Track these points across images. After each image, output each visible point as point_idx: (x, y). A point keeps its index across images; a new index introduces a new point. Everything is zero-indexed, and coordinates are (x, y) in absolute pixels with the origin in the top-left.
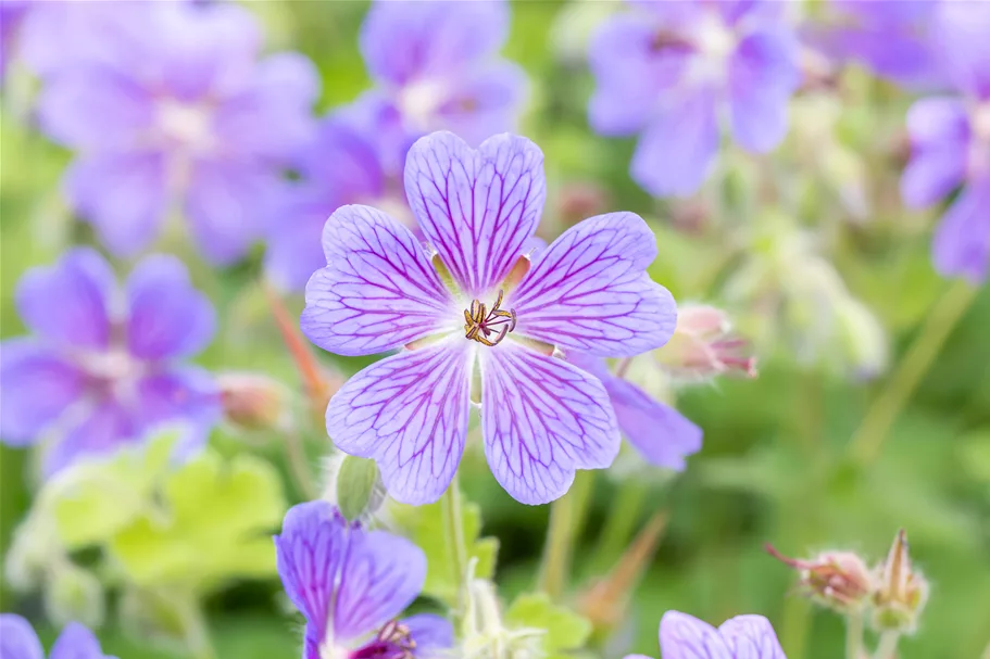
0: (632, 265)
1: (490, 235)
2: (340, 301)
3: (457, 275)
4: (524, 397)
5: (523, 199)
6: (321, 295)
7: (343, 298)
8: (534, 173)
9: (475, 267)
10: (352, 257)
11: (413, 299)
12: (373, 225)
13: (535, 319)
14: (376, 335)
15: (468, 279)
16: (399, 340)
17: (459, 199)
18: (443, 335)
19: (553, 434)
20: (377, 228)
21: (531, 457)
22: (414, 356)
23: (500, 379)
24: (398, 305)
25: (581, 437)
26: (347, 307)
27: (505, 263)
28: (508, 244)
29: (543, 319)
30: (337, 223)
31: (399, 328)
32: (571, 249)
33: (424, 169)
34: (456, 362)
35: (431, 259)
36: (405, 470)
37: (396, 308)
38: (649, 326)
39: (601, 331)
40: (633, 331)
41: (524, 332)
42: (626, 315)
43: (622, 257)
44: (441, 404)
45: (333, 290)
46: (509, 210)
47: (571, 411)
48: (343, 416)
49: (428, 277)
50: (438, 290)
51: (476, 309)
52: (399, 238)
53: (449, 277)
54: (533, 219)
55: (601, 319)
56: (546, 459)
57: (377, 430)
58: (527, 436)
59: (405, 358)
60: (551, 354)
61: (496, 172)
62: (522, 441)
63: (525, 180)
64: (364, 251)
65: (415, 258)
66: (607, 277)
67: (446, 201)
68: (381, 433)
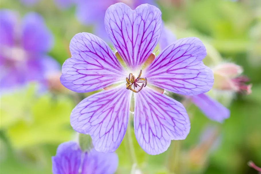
0: (196, 59)
1: (139, 45)
2: (77, 71)
3: (126, 60)
4: (151, 109)
5: (152, 31)
6: (68, 69)
7: (78, 70)
8: (157, 20)
9: (133, 58)
10: (82, 54)
11: (107, 69)
12: (90, 40)
13: (157, 79)
14: (91, 85)
15: (130, 61)
16: (101, 86)
17: (127, 30)
18: (120, 84)
19: (163, 125)
20: (92, 42)
21: (153, 134)
22: (107, 92)
23: (142, 102)
24: (101, 72)
25: (174, 127)
26: (80, 74)
27: (145, 56)
28: (146, 49)
29: (160, 78)
30: (75, 40)
31: (101, 82)
32: (172, 51)
33: (112, 18)
34: (125, 94)
35: (115, 54)
36: (102, 139)
37: (100, 73)
38: (203, 83)
39: (183, 85)
40: (196, 85)
41: (152, 83)
42: (193, 78)
43: (192, 55)
44: (118, 112)
45: (74, 67)
46: (147, 34)
47: (170, 116)
48: (77, 117)
49: (113, 61)
50: (118, 66)
51: (131, 77)
52: (101, 46)
53: (122, 61)
54: (156, 39)
55: (183, 80)
56: (159, 136)
57: (91, 123)
58: (152, 126)
59: (103, 94)
60: (162, 93)
61: (142, 19)
62: (150, 128)
63: (154, 23)
64: (86, 51)
65: (108, 54)
66: (186, 63)
67: (121, 31)
68: (92, 124)
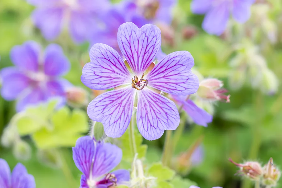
0: (186, 68)
1: (143, 55)
2: (94, 73)
3: (132, 67)
4: (150, 106)
5: (154, 45)
6: (87, 71)
7: (95, 72)
8: (158, 37)
9: (138, 65)
10: (99, 60)
11: (118, 73)
12: (106, 50)
13: (156, 82)
14: (105, 84)
15: (136, 68)
16: (112, 86)
17: (134, 43)
18: (127, 85)
19: (158, 118)
20: (107, 51)
21: (151, 125)
22: (117, 91)
23: (143, 100)
24: (113, 75)
25: (167, 120)
26: (96, 75)
27: (147, 64)
28: (148, 58)
29: (158, 82)
30: (94, 49)
31: (112, 82)
32: (168, 61)
33: (123, 33)
34: (130, 94)
35: (124, 62)
36: (111, 127)
37: (112, 76)
38: (190, 87)
39: (175, 87)
40: (185, 88)
41: (152, 86)
42: (183, 83)
43: (183, 65)
44: (124, 107)
45: (92, 69)
46: (150, 47)
47: (164, 111)
48: (93, 109)
49: (123, 67)
50: (126, 71)
52: (114, 54)
53: (129, 68)
54: (156, 51)
55: (176, 84)
56: (156, 126)
57: (103, 114)
58: (151, 119)
59: (114, 92)
60: (159, 94)
61: (146, 36)
62: (148, 120)
63: (155, 39)
64: (102, 58)
65: (119, 61)
66: (178, 70)
67: (130, 44)
68: (105, 115)
